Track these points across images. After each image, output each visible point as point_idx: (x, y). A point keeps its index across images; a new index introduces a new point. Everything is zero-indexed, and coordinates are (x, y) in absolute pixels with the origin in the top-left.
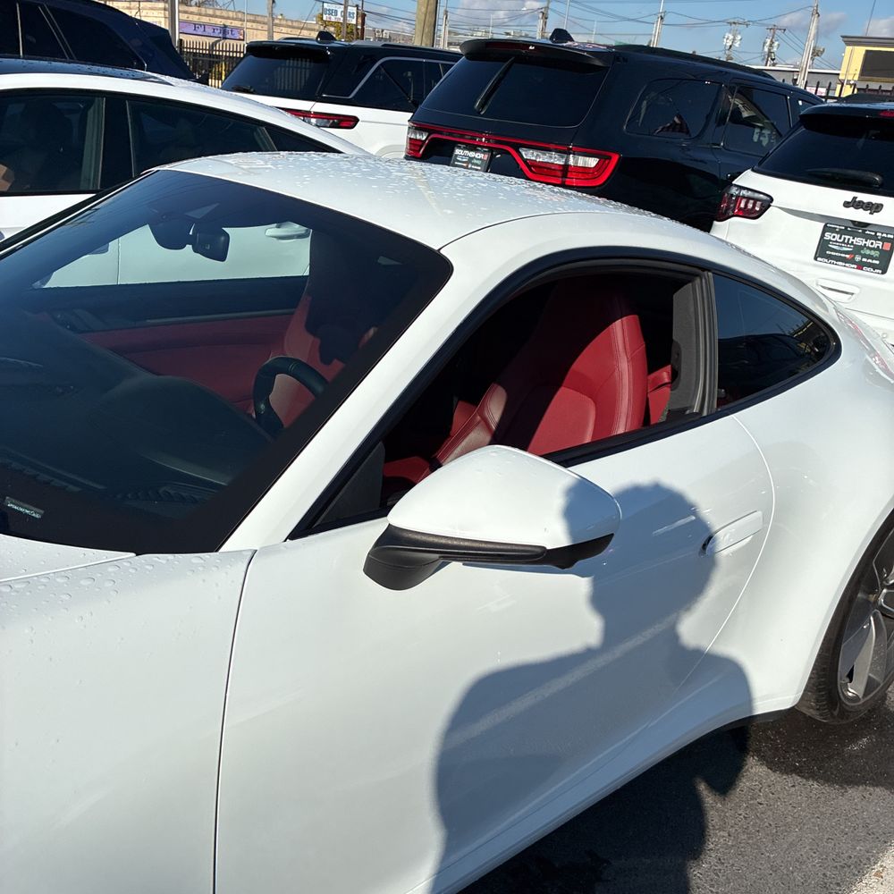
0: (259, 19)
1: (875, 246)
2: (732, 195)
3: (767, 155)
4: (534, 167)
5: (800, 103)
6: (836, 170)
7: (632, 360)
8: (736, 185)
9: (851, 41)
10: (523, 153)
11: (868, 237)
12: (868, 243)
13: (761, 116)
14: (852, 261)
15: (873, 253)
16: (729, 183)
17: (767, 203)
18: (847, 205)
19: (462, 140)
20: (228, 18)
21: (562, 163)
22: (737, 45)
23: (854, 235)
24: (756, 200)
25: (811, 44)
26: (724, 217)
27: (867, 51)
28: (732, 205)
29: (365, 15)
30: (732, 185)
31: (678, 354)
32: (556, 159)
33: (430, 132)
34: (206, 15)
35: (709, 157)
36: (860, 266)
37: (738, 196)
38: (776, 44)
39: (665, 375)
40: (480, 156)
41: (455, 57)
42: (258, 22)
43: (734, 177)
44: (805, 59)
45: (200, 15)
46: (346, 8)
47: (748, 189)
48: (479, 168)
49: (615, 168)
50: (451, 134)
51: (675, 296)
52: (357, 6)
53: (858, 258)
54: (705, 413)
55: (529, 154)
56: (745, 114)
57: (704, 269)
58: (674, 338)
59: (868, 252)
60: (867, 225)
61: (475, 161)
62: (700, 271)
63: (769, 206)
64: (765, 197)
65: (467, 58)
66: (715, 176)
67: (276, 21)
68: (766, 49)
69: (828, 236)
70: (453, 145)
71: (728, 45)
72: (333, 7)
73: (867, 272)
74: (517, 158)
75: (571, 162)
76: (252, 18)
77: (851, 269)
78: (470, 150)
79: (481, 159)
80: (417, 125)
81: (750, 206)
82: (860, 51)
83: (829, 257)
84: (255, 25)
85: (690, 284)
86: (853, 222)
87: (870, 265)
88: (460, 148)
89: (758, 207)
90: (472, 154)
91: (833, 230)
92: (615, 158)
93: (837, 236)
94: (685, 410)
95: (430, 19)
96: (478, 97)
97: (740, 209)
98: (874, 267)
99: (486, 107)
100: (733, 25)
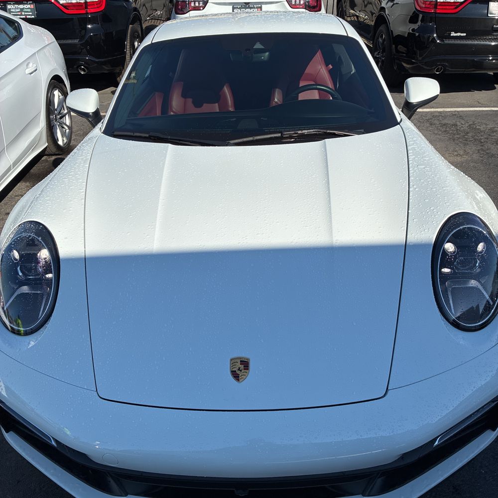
40: (28, 6)
48: (30, 13)
63: (207, 2)
78: (19, 4)
79: (29, 8)
81: (197, 4)
88: (10, 4)
90: (21, 6)
97: (192, 7)
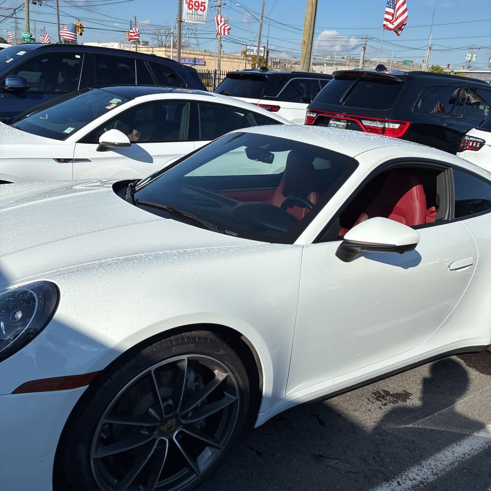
0: (212, 54)
2: (466, 140)
3: (484, 121)
4: (368, 128)
7: (420, 202)
8: (467, 136)
10: (363, 122)
16: (464, 134)
17: (482, 143)
19: (333, 117)
20: (197, 54)
21: (382, 127)
22: (474, 59)
24: (477, 142)
26: (461, 150)
28: (466, 145)
29: (269, 51)
30: (466, 135)
31: (439, 199)
32: (379, 125)
33: (318, 113)
34: (186, 53)
35: (455, 122)
37: (468, 141)
39: (434, 208)
40: (343, 124)
42: (212, 56)
43: (467, 132)
45: (183, 53)
46: (259, 48)
47: (474, 137)
49: (408, 129)
50: (328, 114)
51: (437, 177)
52: (264, 47)
54: (450, 220)
55: (366, 123)
56: (473, 101)
57: (448, 167)
58: (437, 193)
61: (340, 126)
62: (447, 167)
63: (484, 145)
64: (482, 141)
65: (336, 79)
66: (459, 132)
67: (222, 56)
70: (329, 119)
71: (469, 60)
72: (252, 48)
74: (360, 125)
75: (387, 126)
76: (209, 54)
78: (337, 121)
80: (311, 110)
81: (474, 145)
84: (210, 58)
85: (443, 173)
88: (332, 120)
89: (478, 145)
90: (338, 123)
92: (408, 124)
94: (442, 219)
96: (341, 97)
97: (470, 146)
99: (345, 101)
100: (471, 50)
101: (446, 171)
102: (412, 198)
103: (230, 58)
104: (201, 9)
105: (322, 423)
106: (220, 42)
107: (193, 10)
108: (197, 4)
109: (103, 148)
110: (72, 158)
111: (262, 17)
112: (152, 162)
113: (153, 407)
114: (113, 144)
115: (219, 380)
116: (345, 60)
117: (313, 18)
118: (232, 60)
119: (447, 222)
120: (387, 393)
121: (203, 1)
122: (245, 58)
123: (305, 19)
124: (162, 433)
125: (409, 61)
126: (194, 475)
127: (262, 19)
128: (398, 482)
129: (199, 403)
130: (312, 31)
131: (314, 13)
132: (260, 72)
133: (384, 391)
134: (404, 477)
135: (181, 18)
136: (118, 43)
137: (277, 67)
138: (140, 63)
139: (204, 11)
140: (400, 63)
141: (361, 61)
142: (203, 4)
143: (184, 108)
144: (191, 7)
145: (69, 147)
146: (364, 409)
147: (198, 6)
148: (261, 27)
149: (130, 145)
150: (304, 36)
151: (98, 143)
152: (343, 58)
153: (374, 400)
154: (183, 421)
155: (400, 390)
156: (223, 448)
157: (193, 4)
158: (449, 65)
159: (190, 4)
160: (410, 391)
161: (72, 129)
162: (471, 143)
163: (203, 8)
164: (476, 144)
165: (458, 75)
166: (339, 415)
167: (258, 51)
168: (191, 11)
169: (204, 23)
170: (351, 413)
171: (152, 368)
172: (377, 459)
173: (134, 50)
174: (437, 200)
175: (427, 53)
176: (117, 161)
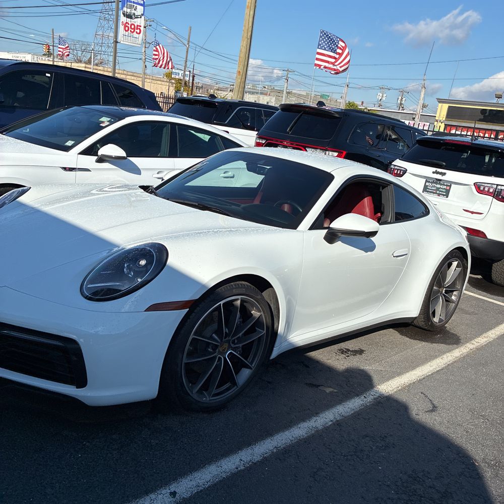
1: (444, 188)
2: (392, 168)
3: (404, 154)
5: (416, 134)
6: (429, 160)
7: (370, 209)
8: (393, 165)
9: (441, 101)
11: (441, 185)
12: (442, 187)
13: (400, 138)
14: (436, 193)
15: (443, 190)
16: (390, 164)
17: (405, 171)
18: (433, 173)
19: (281, 144)
22: (384, 99)
23: (436, 183)
24: (401, 170)
25: (421, 102)
27: (449, 106)
28: (392, 172)
29: (194, 76)
33: (267, 140)
34: (107, 71)
36: (439, 195)
37: (394, 169)
38: (404, 99)
39: (379, 214)
41: (275, 109)
42: (134, 76)
43: (392, 162)
44: (419, 108)
45: (104, 71)
46: (184, 72)
47: (398, 166)
50: (276, 141)
51: (383, 191)
52: (190, 71)
53: (438, 192)
54: (392, 222)
56: (394, 137)
58: (383, 202)
59: (441, 190)
60: (440, 180)
62: (389, 184)
64: (404, 169)
65: (282, 111)
68: (399, 102)
69: (427, 184)
70: (278, 145)
71: (380, 99)
72: (177, 71)
73: (441, 197)
76: (131, 74)
77: (436, 196)
80: (260, 137)
81: (399, 172)
82: (446, 107)
83: (428, 192)
85: (387, 187)
86: (436, 179)
87: (443, 195)
89: (402, 173)
91: (429, 182)
92: (345, 153)
93: (431, 184)
94: (387, 221)
95: (242, 85)
96: (289, 126)
97: (395, 173)
98: (444, 195)
99: (292, 131)
100: (382, 90)
101: (389, 187)
102: (364, 206)
103: (153, 80)
104: (137, 32)
105: (307, 367)
106: (145, 62)
107: (129, 32)
108: (133, 27)
109: (101, 160)
110: (76, 167)
111: (189, 41)
112: (140, 174)
113: (215, 332)
114: (111, 157)
115: (255, 317)
116: (266, 90)
117: (248, 51)
118: (155, 82)
119: (390, 223)
120: (348, 350)
121: (139, 24)
122: (168, 80)
123: (241, 51)
124: (220, 353)
125: (326, 95)
126: (236, 387)
127: (188, 44)
128: (365, 397)
129: (241, 334)
130: (246, 63)
131: (248, 46)
132: (208, 99)
133: (346, 349)
134: (368, 394)
135: (117, 39)
136: (30, 55)
137: (199, 91)
138: (105, 84)
139: (139, 33)
140: (318, 97)
141: (285, 92)
142: (139, 27)
143: (165, 129)
144: (127, 29)
145: (73, 157)
146: (334, 359)
147: (134, 29)
148: (187, 52)
149: (126, 158)
150: (239, 67)
151: (97, 155)
152: (265, 87)
153: (340, 354)
154: (233, 345)
155: (357, 348)
156: (253, 369)
157: (129, 26)
158: (363, 102)
159: (126, 26)
160: (364, 349)
161: (73, 142)
162: (396, 171)
163: (138, 31)
164: (400, 172)
165: (370, 112)
166: (318, 362)
167: (184, 75)
168: (127, 32)
169: (140, 46)
170: (326, 361)
171: (222, 303)
172: (349, 385)
173: (51, 63)
174: (382, 208)
175: (345, 90)
176: (111, 172)
